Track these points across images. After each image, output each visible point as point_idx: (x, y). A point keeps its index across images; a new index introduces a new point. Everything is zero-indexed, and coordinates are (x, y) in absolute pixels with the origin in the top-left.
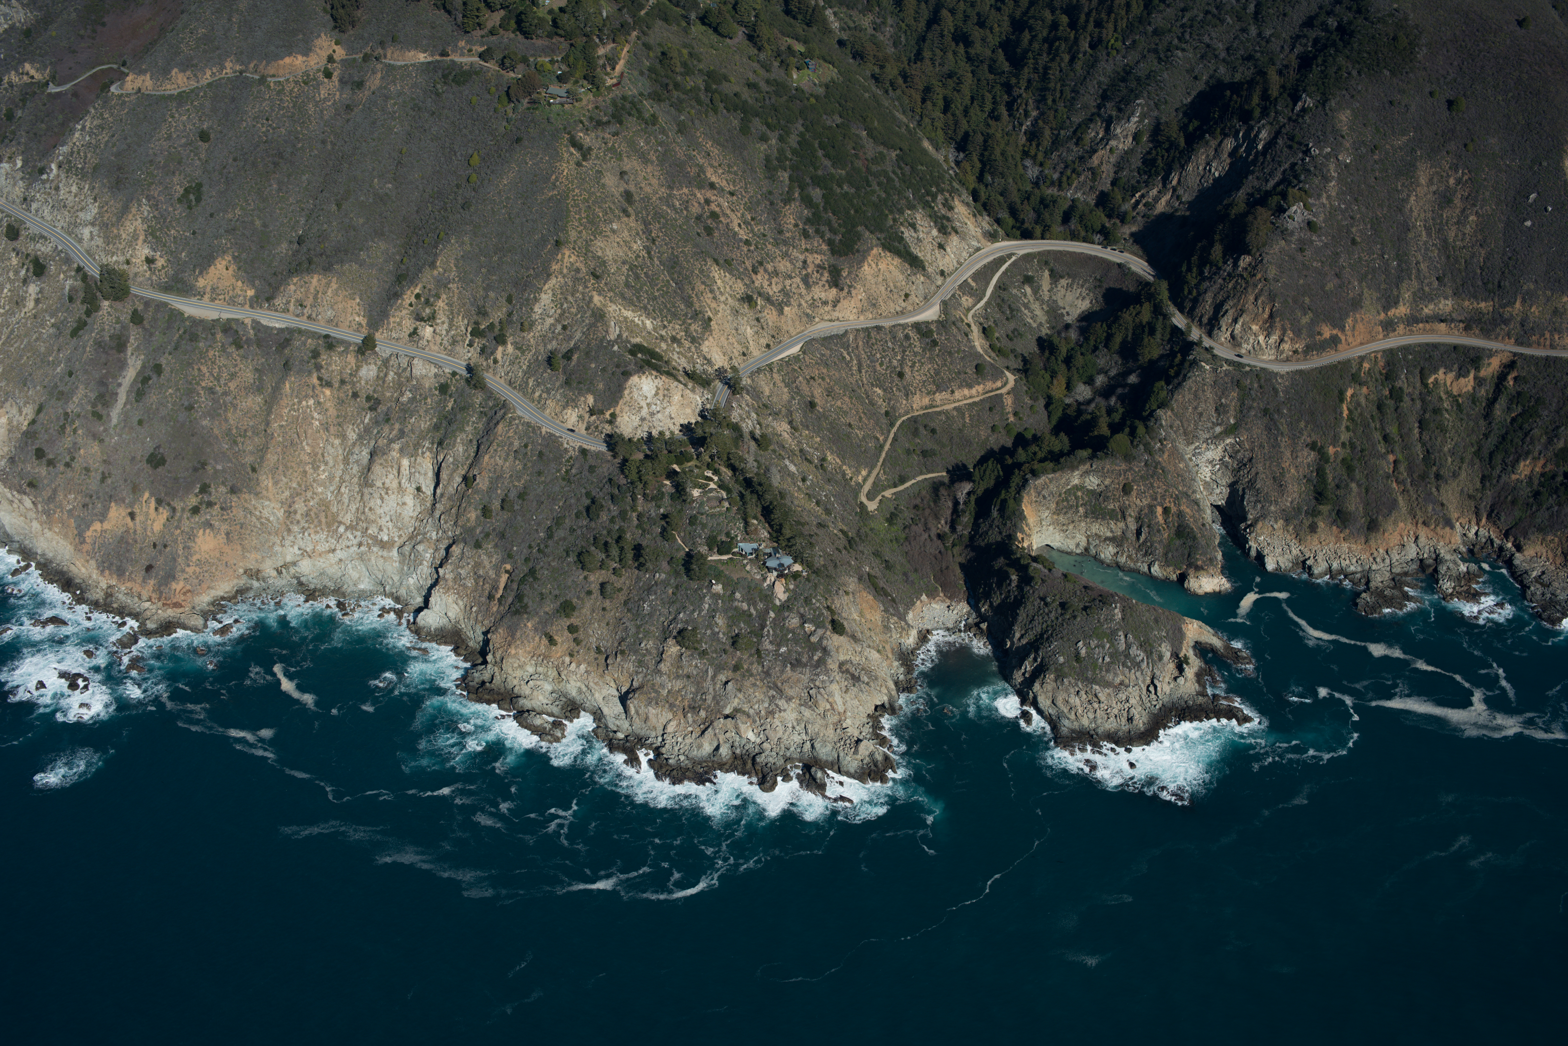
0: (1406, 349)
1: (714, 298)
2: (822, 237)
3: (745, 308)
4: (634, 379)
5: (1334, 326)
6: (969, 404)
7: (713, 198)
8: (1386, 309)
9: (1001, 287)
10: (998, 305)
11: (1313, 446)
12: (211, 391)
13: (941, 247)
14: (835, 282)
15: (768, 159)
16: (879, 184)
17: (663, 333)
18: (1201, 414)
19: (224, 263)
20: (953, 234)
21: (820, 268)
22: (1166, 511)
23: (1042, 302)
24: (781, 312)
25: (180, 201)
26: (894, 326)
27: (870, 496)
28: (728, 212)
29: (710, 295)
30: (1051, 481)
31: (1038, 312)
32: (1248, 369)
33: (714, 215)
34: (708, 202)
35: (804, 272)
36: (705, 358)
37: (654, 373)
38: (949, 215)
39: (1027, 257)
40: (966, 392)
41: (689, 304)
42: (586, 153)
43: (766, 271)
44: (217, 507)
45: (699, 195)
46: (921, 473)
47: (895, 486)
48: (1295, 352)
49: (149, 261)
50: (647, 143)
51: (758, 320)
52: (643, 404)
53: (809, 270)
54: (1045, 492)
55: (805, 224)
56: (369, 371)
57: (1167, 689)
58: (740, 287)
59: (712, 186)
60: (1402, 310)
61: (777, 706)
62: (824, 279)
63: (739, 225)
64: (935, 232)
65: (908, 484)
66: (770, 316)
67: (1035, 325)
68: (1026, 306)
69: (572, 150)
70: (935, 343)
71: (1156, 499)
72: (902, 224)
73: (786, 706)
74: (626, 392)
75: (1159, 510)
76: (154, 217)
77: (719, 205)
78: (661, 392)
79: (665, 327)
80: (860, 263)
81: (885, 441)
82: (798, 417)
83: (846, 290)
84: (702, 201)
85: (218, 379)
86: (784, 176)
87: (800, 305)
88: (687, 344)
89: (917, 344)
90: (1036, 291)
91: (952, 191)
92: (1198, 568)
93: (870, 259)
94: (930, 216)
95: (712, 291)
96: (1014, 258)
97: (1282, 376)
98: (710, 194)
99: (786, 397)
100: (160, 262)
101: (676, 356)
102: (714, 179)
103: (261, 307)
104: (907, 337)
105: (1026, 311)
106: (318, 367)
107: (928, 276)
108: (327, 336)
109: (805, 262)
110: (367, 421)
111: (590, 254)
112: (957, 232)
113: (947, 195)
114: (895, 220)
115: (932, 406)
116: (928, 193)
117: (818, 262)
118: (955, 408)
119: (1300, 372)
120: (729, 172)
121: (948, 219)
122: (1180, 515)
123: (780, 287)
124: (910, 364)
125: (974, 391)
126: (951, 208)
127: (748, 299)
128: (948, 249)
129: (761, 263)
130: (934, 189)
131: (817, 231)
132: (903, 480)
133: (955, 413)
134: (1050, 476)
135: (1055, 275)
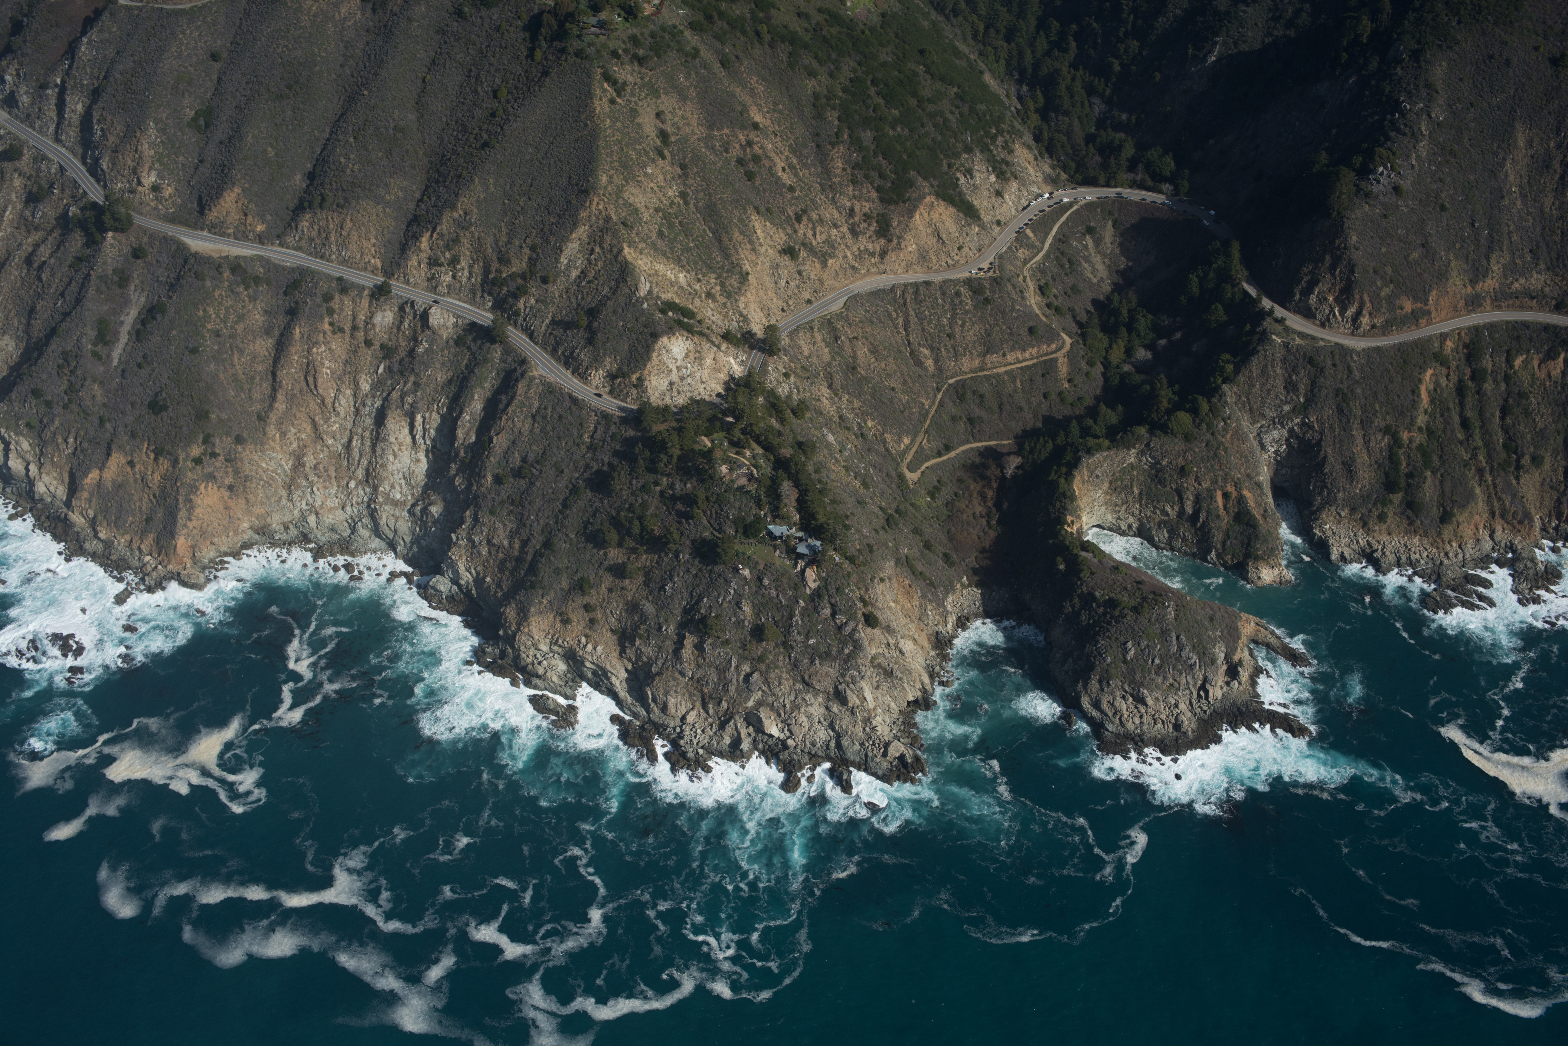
0: (1492, 327)
1: (754, 250)
2: (871, 184)
3: (786, 260)
4: (664, 340)
5: (1416, 299)
6: (1021, 368)
7: (756, 139)
8: (1473, 282)
9: (1061, 239)
10: (1057, 258)
11: (1387, 430)
12: (217, 334)
13: (999, 194)
14: (884, 231)
15: (816, 96)
16: (935, 126)
17: (697, 287)
18: (1269, 391)
19: (233, 195)
20: (1012, 179)
21: (867, 217)
22: (1226, 496)
23: (1104, 255)
24: (824, 264)
25: (189, 125)
26: (944, 282)
27: (912, 468)
28: (772, 155)
29: (749, 246)
30: (1105, 458)
31: (1100, 267)
32: (1322, 343)
33: (756, 159)
34: (750, 143)
35: (851, 221)
36: (741, 315)
37: (685, 334)
38: (1009, 158)
39: (1090, 206)
40: (1019, 354)
41: (727, 256)
42: (620, 88)
43: (810, 219)
44: (221, 458)
45: (741, 137)
46: (968, 442)
47: (940, 454)
48: (1373, 327)
49: (155, 188)
50: (687, 78)
51: (800, 273)
52: (673, 367)
53: (857, 219)
54: (1098, 472)
55: (853, 168)
56: (385, 318)
57: (1219, 694)
58: (780, 238)
59: (756, 126)
60: (1490, 284)
61: (804, 699)
62: (872, 229)
63: (784, 169)
64: (993, 178)
65: (952, 454)
66: (813, 269)
67: (1095, 281)
68: (1087, 260)
69: (606, 85)
71: (1216, 482)
72: (957, 169)
73: (813, 701)
74: (654, 355)
75: (1219, 494)
76: (162, 142)
77: (762, 147)
78: (692, 355)
79: (699, 280)
80: (911, 214)
81: (930, 407)
82: (838, 380)
83: (895, 241)
84: (744, 143)
85: (225, 321)
86: (832, 116)
87: (845, 257)
88: (722, 300)
89: (969, 301)
90: (1098, 242)
91: (1013, 132)
92: (1257, 559)
93: (921, 208)
94: (988, 161)
95: (751, 242)
96: (1075, 208)
97: (1358, 354)
98: (753, 136)
99: (826, 357)
100: (168, 191)
101: (710, 313)
102: (758, 118)
103: (272, 244)
104: (958, 294)
105: (1086, 265)
106: (331, 312)
107: (983, 227)
108: (340, 279)
109: (852, 210)
110: (381, 370)
111: (621, 202)
112: (1016, 178)
113: (1008, 137)
114: (950, 166)
115: (982, 369)
116: (987, 134)
117: (866, 210)
118: (1007, 372)
119: (1378, 349)
120: (774, 111)
121: (1007, 164)
122: (1241, 500)
123: (824, 237)
124: (960, 323)
125: (1027, 355)
126: (1011, 152)
127: (789, 251)
128: (1007, 197)
129: (804, 211)
130: (993, 131)
131: (866, 177)
132: (948, 448)
133: (1006, 378)
134: (1105, 454)
135: (1118, 226)
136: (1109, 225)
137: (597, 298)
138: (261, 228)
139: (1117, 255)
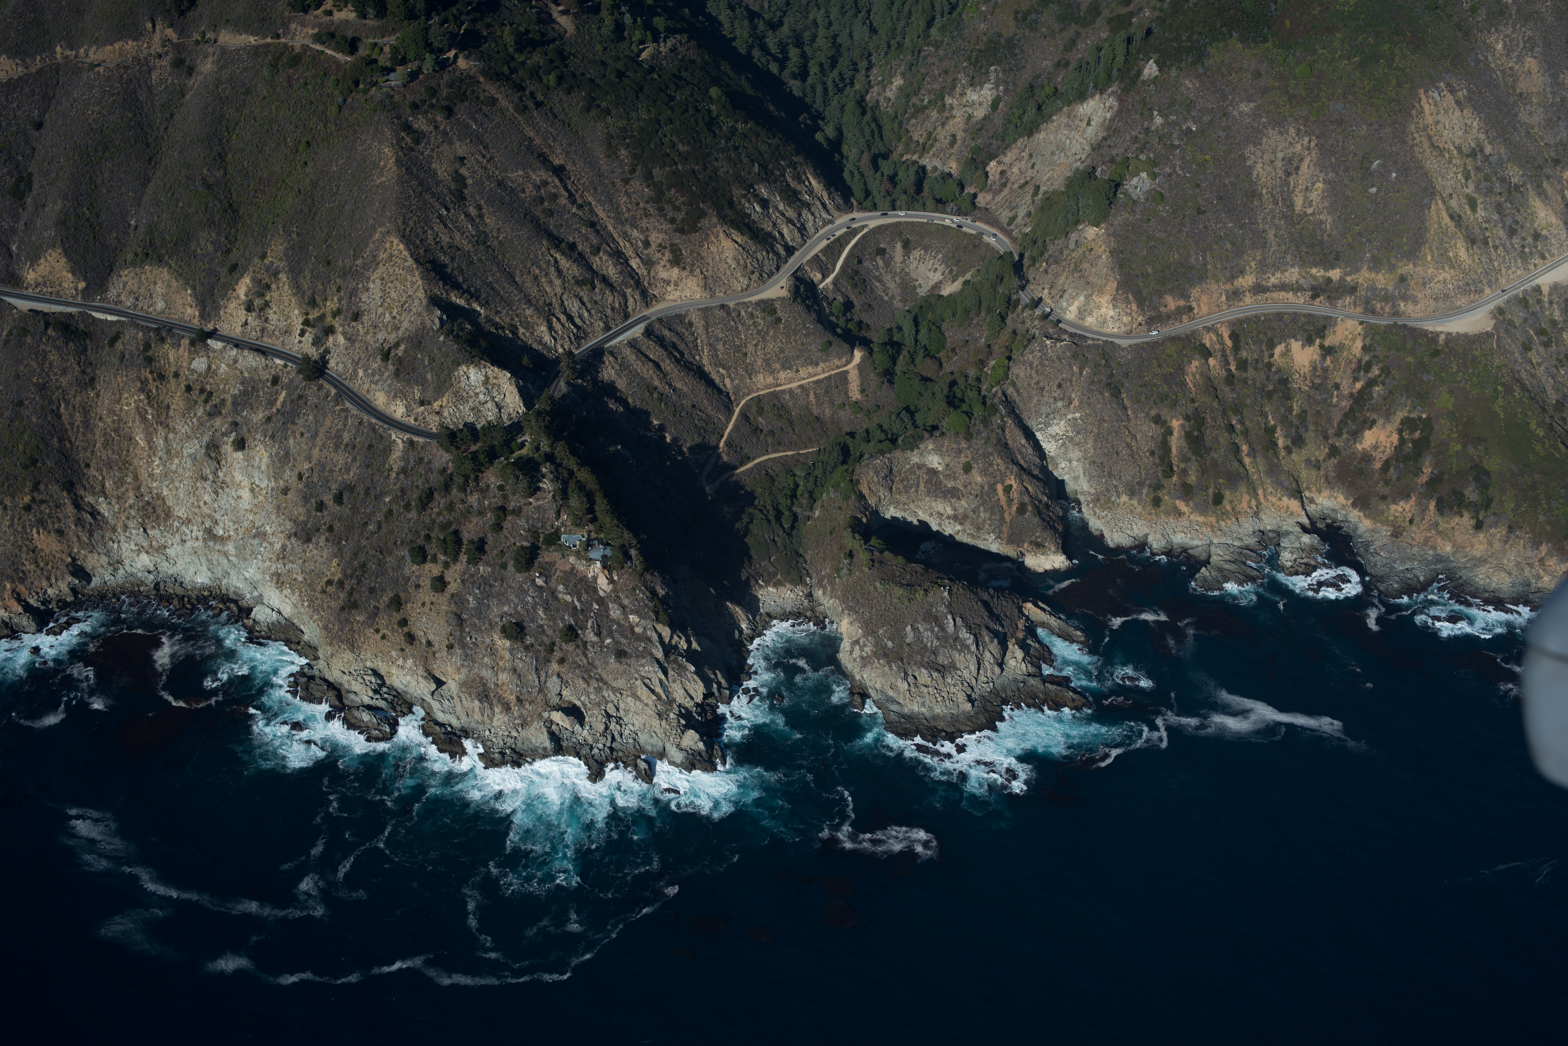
0: (1252, 319)
1: (550, 282)
2: (664, 216)
3: (583, 291)
4: (462, 370)
5: (1179, 297)
6: (814, 382)
7: (550, 179)
8: (1232, 278)
9: (853, 259)
10: (850, 277)
11: (1155, 419)
12: (42, 386)
14: (677, 261)
15: (608, 137)
19: (54, 255)
20: (803, 207)
21: (661, 247)
22: (1006, 489)
23: (894, 274)
24: (620, 293)
25: (10, 191)
26: (738, 305)
30: (890, 460)
31: (891, 285)
32: (1090, 342)
33: (551, 197)
34: (544, 183)
35: (645, 252)
36: (540, 344)
37: (483, 362)
38: (799, 188)
39: (880, 229)
40: (810, 369)
41: (523, 289)
43: (605, 252)
44: (50, 504)
45: (535, 177)
46: (765, 453)
47: (737, 468)
48: (1139, 324)
51: (596, 302)
52: (471, 393)
53: (651, 250)
55: (647, 203)
56: (201, 364)
58: (577, 270)
60: (1248, 279)
61: (604, 697)
62: (666, 258)
63: (579, 206)
64: (783, 207)
65: (750, 465)
66: (609, 298)
67: (886, 298)
68: (878, 279)
69: (402, 134)
70: (779, 320)
71: (996, 477)
72: (747, 199)
74: (454, 382)
75: (1000, 488)
77: (556, 187)
78: (489, 382)
80: (703, 242)
81: (728, 422)
83: (688, 268)
84: (538, 183)
85: (49, 374)
86: (625, 154)
87: (641, 286)
89: (761, 322)
90: (888, 263)
92: (1037, 547)
93: (712, 237)
94: (778, 190)
95: (547, 275)
96: (865, 231)
98: (547, 176)
103: (93, 300)
104: (752, 315)
105: (878, 284)
106: (150, 360)
108: (158, 330)
109: (646, 242)
110: (200, 414)
112: (807, 206)
113: (798, 168)
115: (778, 385)
116: (777, 167)
117: (660, 241)
118: (800, 386)
119: (1143, 345)
121: (798, 193)
122: (1021, 492)
123: (619, 268)
124: (754, 342)
125: (819, 369)
126: (801, 181)
127: (585, 282)
129: (600, 245)
130: (783, 163)
131: (659, 210)
132: (746, 460)
133: (800, 392)
134: (889, 456)
135: (907, 246)
136: (899, 246)
137: (400, 333)
138: (82, 285)
139: (907, 274)
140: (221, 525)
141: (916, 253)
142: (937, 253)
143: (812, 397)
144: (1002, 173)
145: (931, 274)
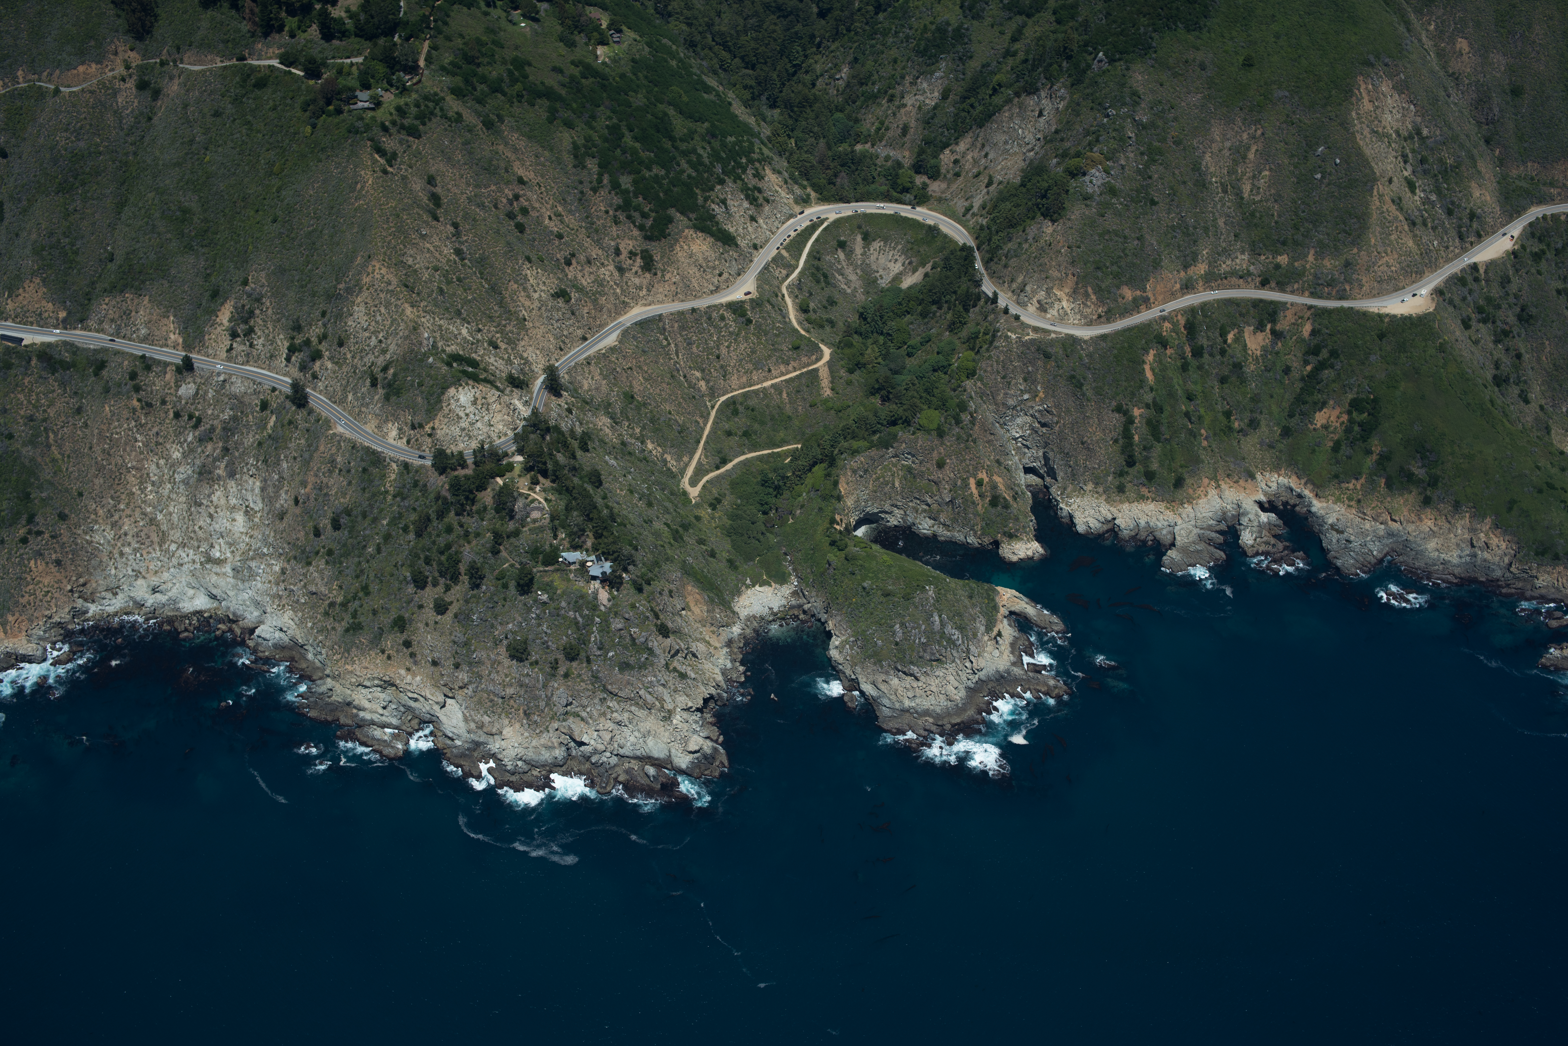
0: (1204, 307)
1: (528, 296)
2: (634, 223)
3: (561, 302)
4: (452, 391)
5: (1135, 288)
6: (786, 381)
7: (522, 192)
9: (815, 255)
10: (813, 274)
11: (1118, 409)
13: (753, 219)
14: (648, 265)
15: (575, 147)
16: (688, 162)
17: (479, 336)
19: (33, 285)
20: (765, 204)
21: (632, 254)
22: (979, 482)
23: (856, 267)
24: (596, 302)
26: (709, 307)
27: (693, 483)
28: (537, 205)
29: (523, 294)
30: (866, 458)
31: (853, 277)
32: (1053, 336)
33: (523, 211)
35: (617, 259)
36: (522, 358)
37: (471, 382)
38: (761, 185)
39: (841, 221)
40: (783, 368)
41: (503, 304)
42: (390, 158)
43: (578, 262)
45: (508, 192)
46: (744, 453)
47: (718, 468)
48: (1099, 315)
51: (573, 313)
52: (462, 414)
53: (622, 257)
54: (861, 472)
55: (616, 210)
56: (188, 390)
57: (982, 663)
58: (552, 282)
59: (520, 180)
60: (1201, 268)
61: (609, 707)
62: (637, 265)
63: (550, 218)
64: (746, 204)
65: (729, 466)
66: (585, 308)
67: (849, 291)
68: (840, 272)
69: (376, 156)
70: (749, 321)
71: (969, 471)
72: (712, 201)
73: (617, 707)
74: (445, 404)
75: (972, 482)
77: (528, 200)
78: (479, 401)
79: (479, 330)
80: (672, 247)
81: (705, 425)
82: (617, 408)
83: (659, 274)
84: (511, 197)
85: (37, 406)
86: (592, 165)
87: (615, 292)
88: (503, 346)
89: (732, 324)
90: (849, 255)
91: (762, 159)
92: (1010, 538)
93: (681, 241)
94: (741, 189)
95: (525, 289)
96: (825, 224)
97: (1086, 342)
98: (518, 189)
99: (604, 388)
101: (492, 360)
102: (521, 172)
103: (75, 328)
104: (722, 318)
105: (840, 278)
106: (138, 389)
107: (740, 252)
108: (143, 357)
109: (617, 249)
110: (190, 440)
111: (401, 265)
112: (769, 202)
113: (758, 165)
114: (705, 198)
115: (750, 385)
116: (738, 164)
117: (631, 247)
118: (772, 385)
119: (1103, 337)
120: (537, 163)
121: (760, 191)
122: (993, 485)
123: (593, 277)
124: (726, 344)
125: (790, 368)
126: (762, 178)
127: (561, 294)
128: (761, 221)
129: (573, 255)
130: (744, 160)
131: (628, 217)
132: (724, 462)
133: (773, 391)
134: (866, 454)
135: (867, 238)
136: (859, 238)
137: (388, 356)
138: (62, 315)
139: (868, 265)
140: (217, 547)
141: (876, 245)
142: (897, 244)
143: (785, 395)
144: (956, 162)
145: (891, 265)
